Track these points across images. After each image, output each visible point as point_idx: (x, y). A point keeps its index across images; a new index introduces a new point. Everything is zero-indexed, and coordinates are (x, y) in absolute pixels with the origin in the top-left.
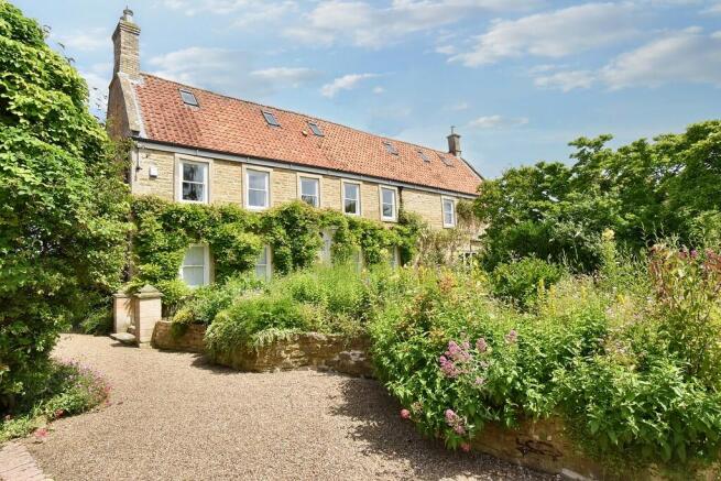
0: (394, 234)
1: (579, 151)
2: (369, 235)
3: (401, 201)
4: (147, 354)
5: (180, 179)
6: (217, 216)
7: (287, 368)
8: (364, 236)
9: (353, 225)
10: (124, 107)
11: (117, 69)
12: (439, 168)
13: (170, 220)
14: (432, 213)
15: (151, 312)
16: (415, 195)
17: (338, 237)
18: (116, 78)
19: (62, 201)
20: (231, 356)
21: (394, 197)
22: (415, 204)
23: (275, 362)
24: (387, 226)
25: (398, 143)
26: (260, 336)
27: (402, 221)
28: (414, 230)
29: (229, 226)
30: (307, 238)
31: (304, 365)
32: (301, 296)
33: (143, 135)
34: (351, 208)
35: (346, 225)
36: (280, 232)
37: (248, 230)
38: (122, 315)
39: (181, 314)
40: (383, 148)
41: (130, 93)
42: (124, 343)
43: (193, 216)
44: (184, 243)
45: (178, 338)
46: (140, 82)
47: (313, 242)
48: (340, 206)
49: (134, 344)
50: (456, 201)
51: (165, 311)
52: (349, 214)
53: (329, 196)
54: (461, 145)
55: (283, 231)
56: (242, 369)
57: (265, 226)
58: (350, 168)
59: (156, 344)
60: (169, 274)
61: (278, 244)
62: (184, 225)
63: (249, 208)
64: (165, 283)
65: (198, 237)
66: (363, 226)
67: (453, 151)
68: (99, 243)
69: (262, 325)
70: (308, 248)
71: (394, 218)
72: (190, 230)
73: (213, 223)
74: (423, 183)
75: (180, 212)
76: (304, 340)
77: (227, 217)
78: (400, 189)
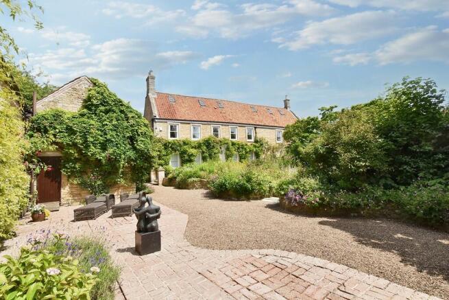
0: (252, 147)
1: (322, 112)
2: (240, 147)
3: (256, 133)
4: (161, 187)
5: (169, 131)
6: (182, 143)
7: (197, 189)
8: (238, 148)
9: (233, 144)
10: (151, 107)
11: (148, 92)
12: (277, 116)
13: (166, 146)
14: (271, 137)
15: (162, 175)
16: (263, 130)
17: (228, 149)
18: (148, 95)
19: (148, 150)
20: (182, 185)
21: (253, 131)
22: (262, 134)
23: (194, 187)
24: (249, 144)
25: (258, 106)
26: (190, 180)
27: (256, 141)
28: (262, 145)
29: (185, 147)
30: (214, 149)
31: (201, 188)
32: (202, 170)
33: (157, 117)
34: (233, 137)
35: (230, 144)
36: (204, 148)
37: (192, 148)
38: (153, 177)
39: (170, 176)
40: (250, 110)
41: (153, 101)
42: (154, 184)
43: (174, 144)
44: (171, 153)
45: (170, 182)
46: (156, 96)
47: (216, 151)
48: (228, 137)
49: (157, 185)
50: (283, 131)
51: (166, 175)
52: (232, 140)
53: (224, 133)
54: (290, 104)
55: (205, 148)
56: (185, 188)
57: (199, 146)
58: (234, 121)
59: (164, 185)
60: (167, 164)
61: (203, 152)
62: (171, 147)
63: (193, 139)
64: (165, 166)
65: (175, 151)
66: (238, 144)
67: (286, 107)
68: (153, 157)
69: (190, 177)
70: (215, 153)
71: (253, 140)
72: (172, 149)
73: (180, 146)
74: (267, 124)
75: (169, 143)
76: (201, 181)
77: (185, 143)
78: (255, 128)
